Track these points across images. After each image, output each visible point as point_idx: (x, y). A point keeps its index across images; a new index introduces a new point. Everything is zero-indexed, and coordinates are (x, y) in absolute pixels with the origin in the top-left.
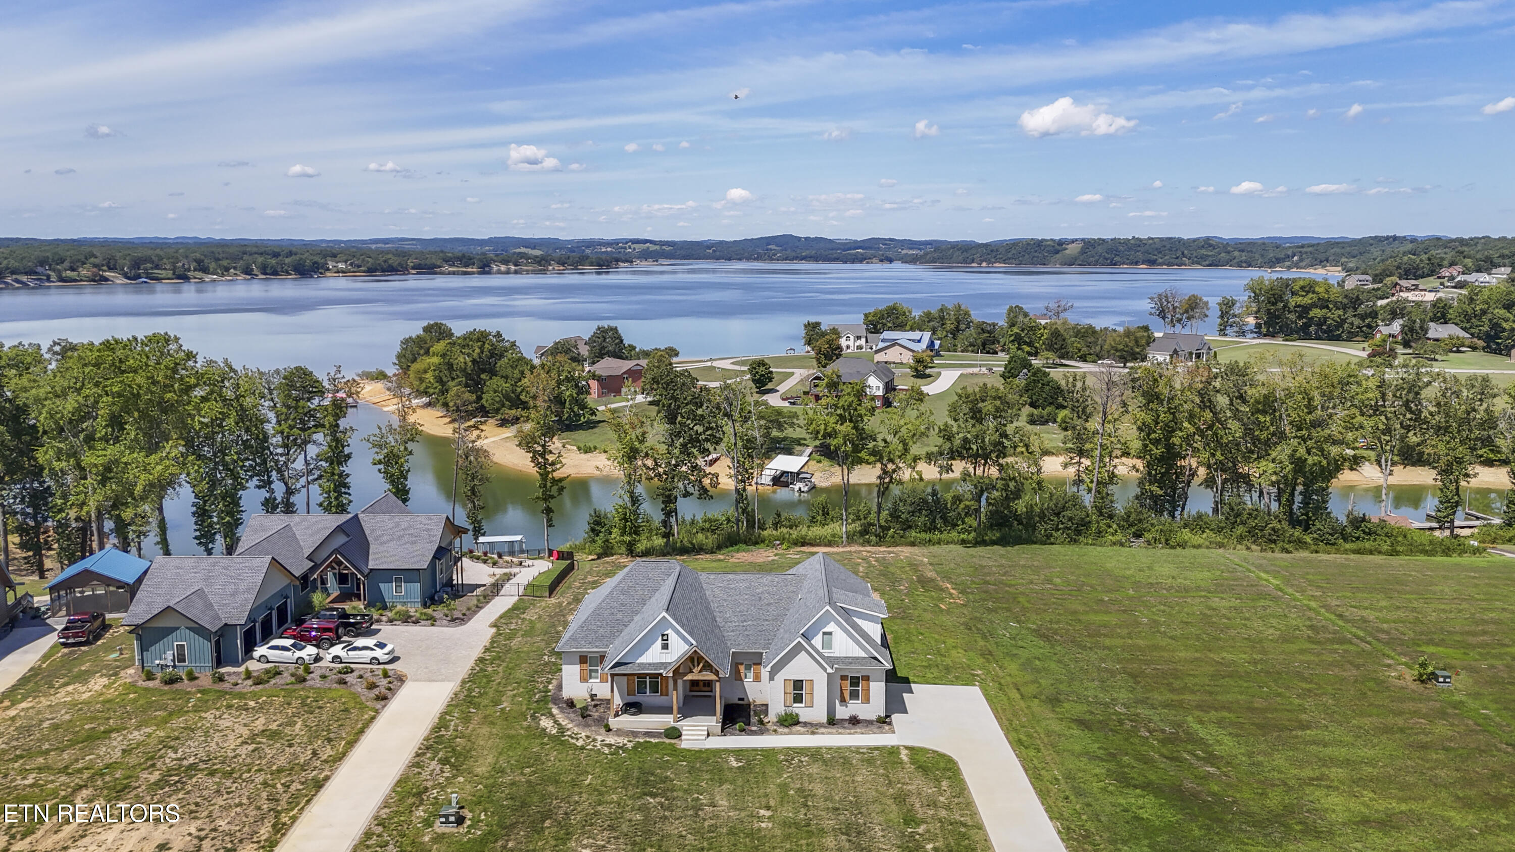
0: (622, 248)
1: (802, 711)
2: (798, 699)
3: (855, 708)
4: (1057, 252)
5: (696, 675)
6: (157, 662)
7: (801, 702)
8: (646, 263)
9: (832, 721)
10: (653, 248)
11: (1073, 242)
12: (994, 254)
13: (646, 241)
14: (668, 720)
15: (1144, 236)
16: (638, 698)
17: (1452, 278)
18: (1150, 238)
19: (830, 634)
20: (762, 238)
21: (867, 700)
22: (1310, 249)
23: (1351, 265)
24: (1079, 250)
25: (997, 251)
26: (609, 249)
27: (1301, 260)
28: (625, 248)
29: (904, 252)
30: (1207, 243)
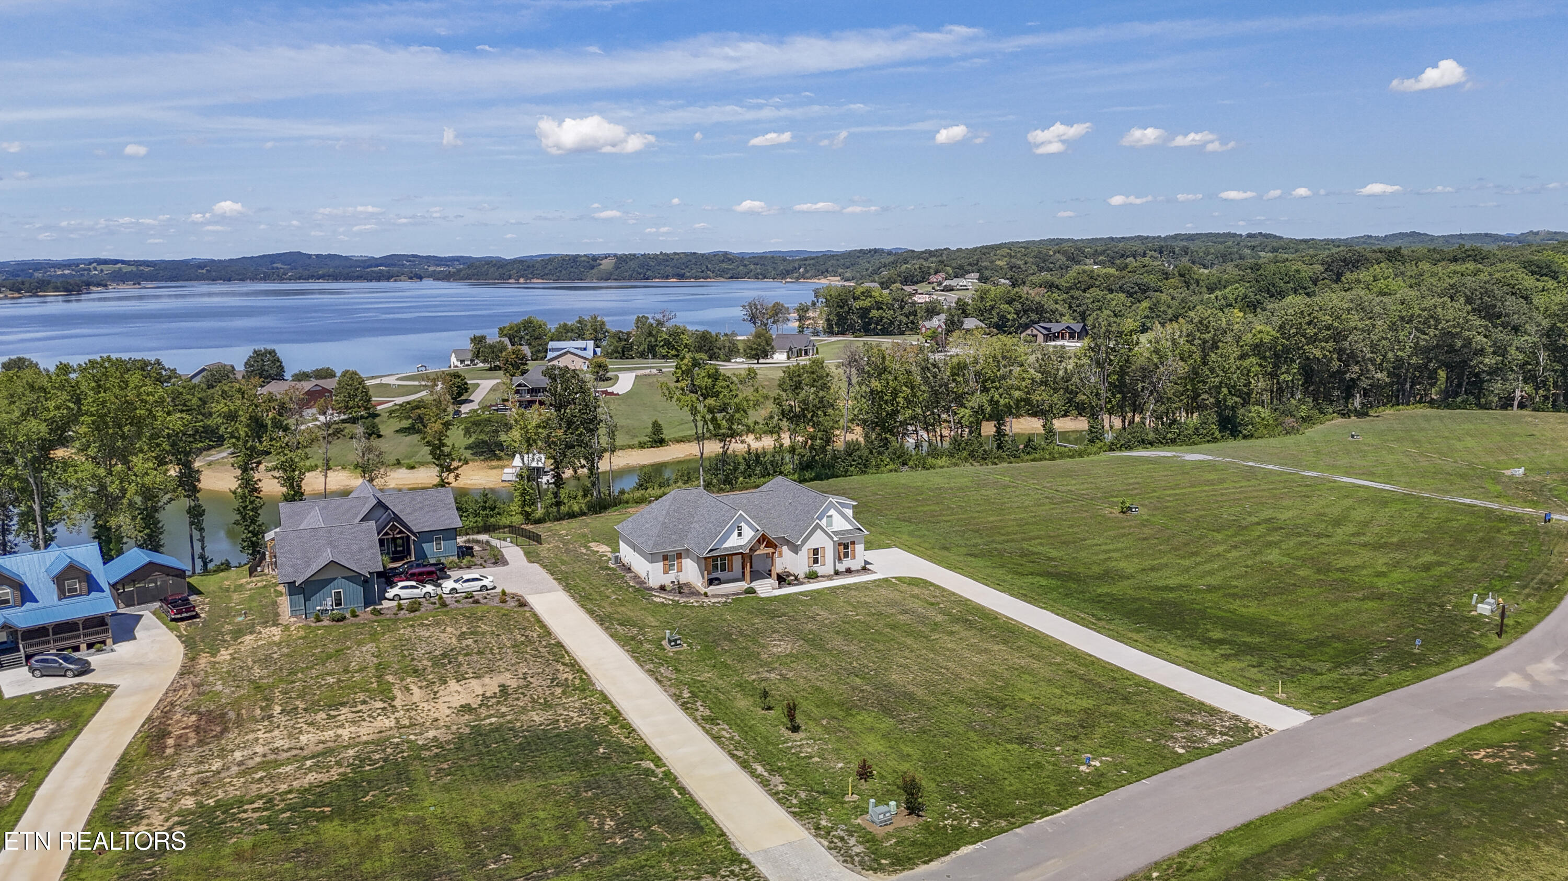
0: (84, 270)
1: (819, 569)
2: (816, 561)
3: (847, 563)
4: (592, 268)
5: (761, 552)
6: (318, 608)
7: (818, 562)
8: (124, 286)
9: (837, 573)
10: (126, 268)
11: (606, 258)
12: (531, 270)
13: (116, 262)
14: (743, 585)
15: (669, 251)
16: (714, 575)
17: (940, 284)
18: (675, 254)
19: (831, 516)
20: (264, 256)
21: (854, 558)
22: (812, 262)
23: (847, 275)
24: (612, 265)
25: (533, 266)
26: (67, 272)
27: (806, 271)
28: (89, 270)
29: (431, 269)
30: (726, 257)
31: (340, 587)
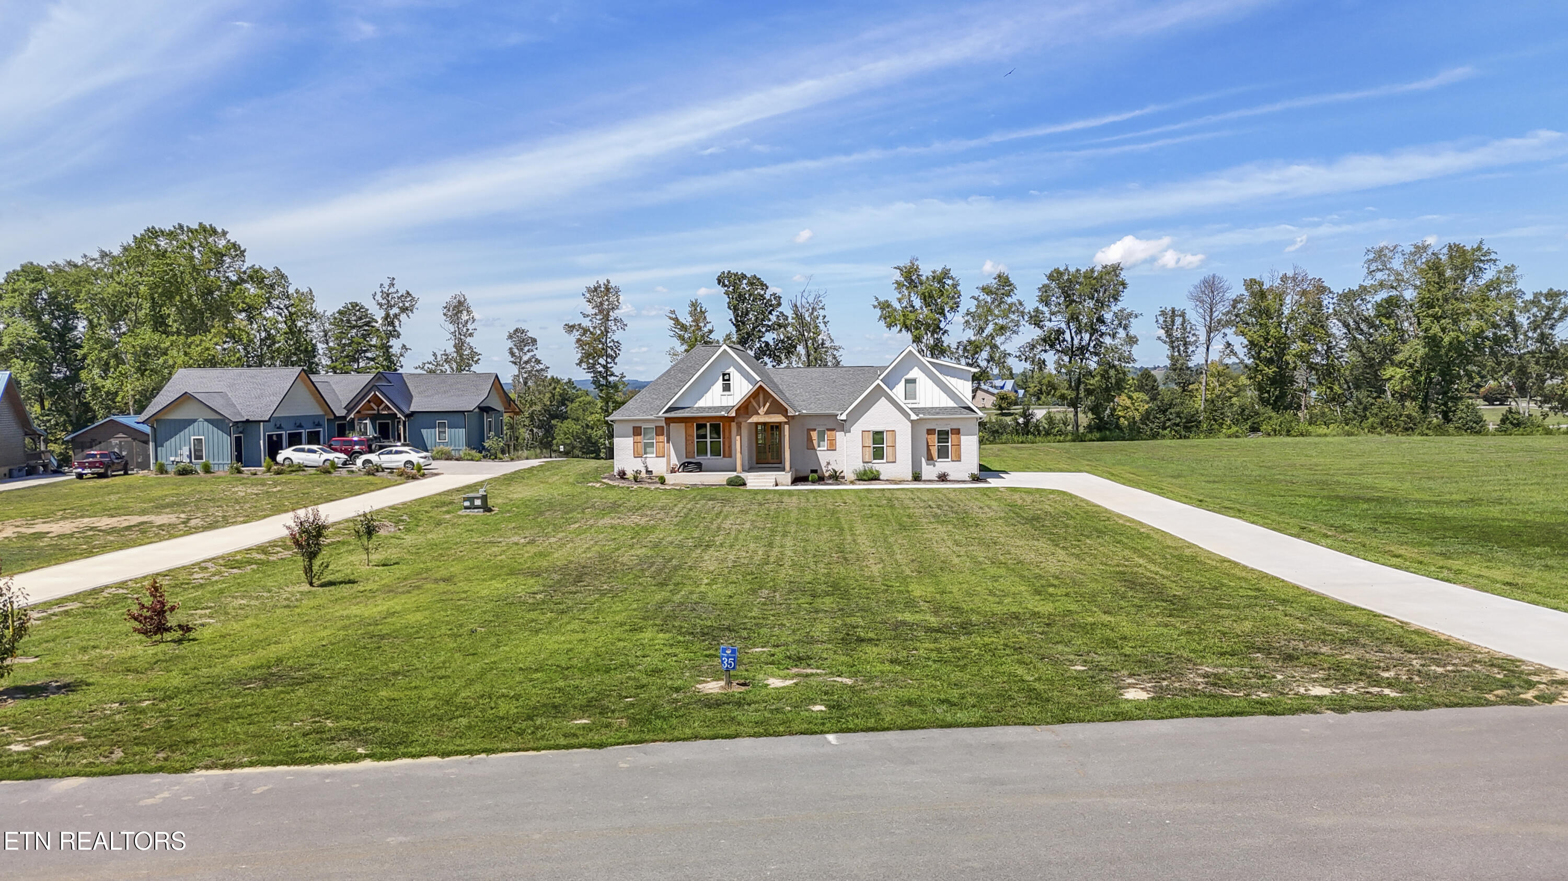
1: (884, 468)
2: (878, 454)
3: (944, 465)
5: (762, 417)
6: (172, 459)
7: (882, 458)
9: (918, 478)
16: (698, 459)
19: (913, 381)
21: (958, 457)
31: (201, 432)
